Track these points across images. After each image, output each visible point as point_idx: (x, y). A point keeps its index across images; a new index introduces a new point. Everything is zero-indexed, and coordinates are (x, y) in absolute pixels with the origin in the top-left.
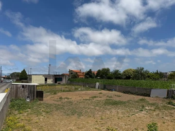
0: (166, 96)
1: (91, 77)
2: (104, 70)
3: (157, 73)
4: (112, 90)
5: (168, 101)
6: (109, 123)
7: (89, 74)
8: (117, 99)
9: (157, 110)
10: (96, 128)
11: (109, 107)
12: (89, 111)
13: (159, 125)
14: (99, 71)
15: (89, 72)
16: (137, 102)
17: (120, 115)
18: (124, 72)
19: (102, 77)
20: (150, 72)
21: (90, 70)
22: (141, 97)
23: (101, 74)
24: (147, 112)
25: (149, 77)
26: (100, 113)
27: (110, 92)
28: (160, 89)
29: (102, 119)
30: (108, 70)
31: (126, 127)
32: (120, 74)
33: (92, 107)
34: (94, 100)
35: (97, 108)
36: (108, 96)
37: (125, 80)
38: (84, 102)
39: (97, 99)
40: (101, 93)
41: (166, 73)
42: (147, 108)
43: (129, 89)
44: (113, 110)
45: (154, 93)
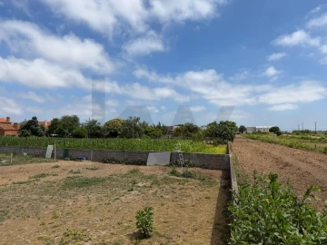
0: (168, 163)
1: (35, 133)
2: (65, 119)
3: (159, 127)
4: (81, 159)
5: (170, 169)
6: (70, 223)
7: (31, 127)
8: (91, 175)
9: (154, 186)
10: (39, 238)
11: (72, 192)
12: (26, 205)
13: (155, 209)
14: (55, 122)
15: (30, 122)
16: (125, 176)
17: (93, 204)
18: (107, 124)
19: (61, 134)
20: (149, 125)
21: (35, 118)
22: (132, 167)
23: (59, 127)
24: (140, 191)
25: (146, 132)
26: (51, 207)
27: (77, 163)
28: (161, 151)
29: (55, 217)
30: (75, 119)
31: (103, 223)
32: (99, 128)
33: (35, 197)
34: (39, 183)
35: (46, 197)
36: (71, 172)
37: (109, 139)
38: (14, 189)
39: (47, 179)
40: (57, 167)
41: (172, 127)
42: (140, 184)
43: (113, 155)
44: (81, 197)
45: (152, 159)
